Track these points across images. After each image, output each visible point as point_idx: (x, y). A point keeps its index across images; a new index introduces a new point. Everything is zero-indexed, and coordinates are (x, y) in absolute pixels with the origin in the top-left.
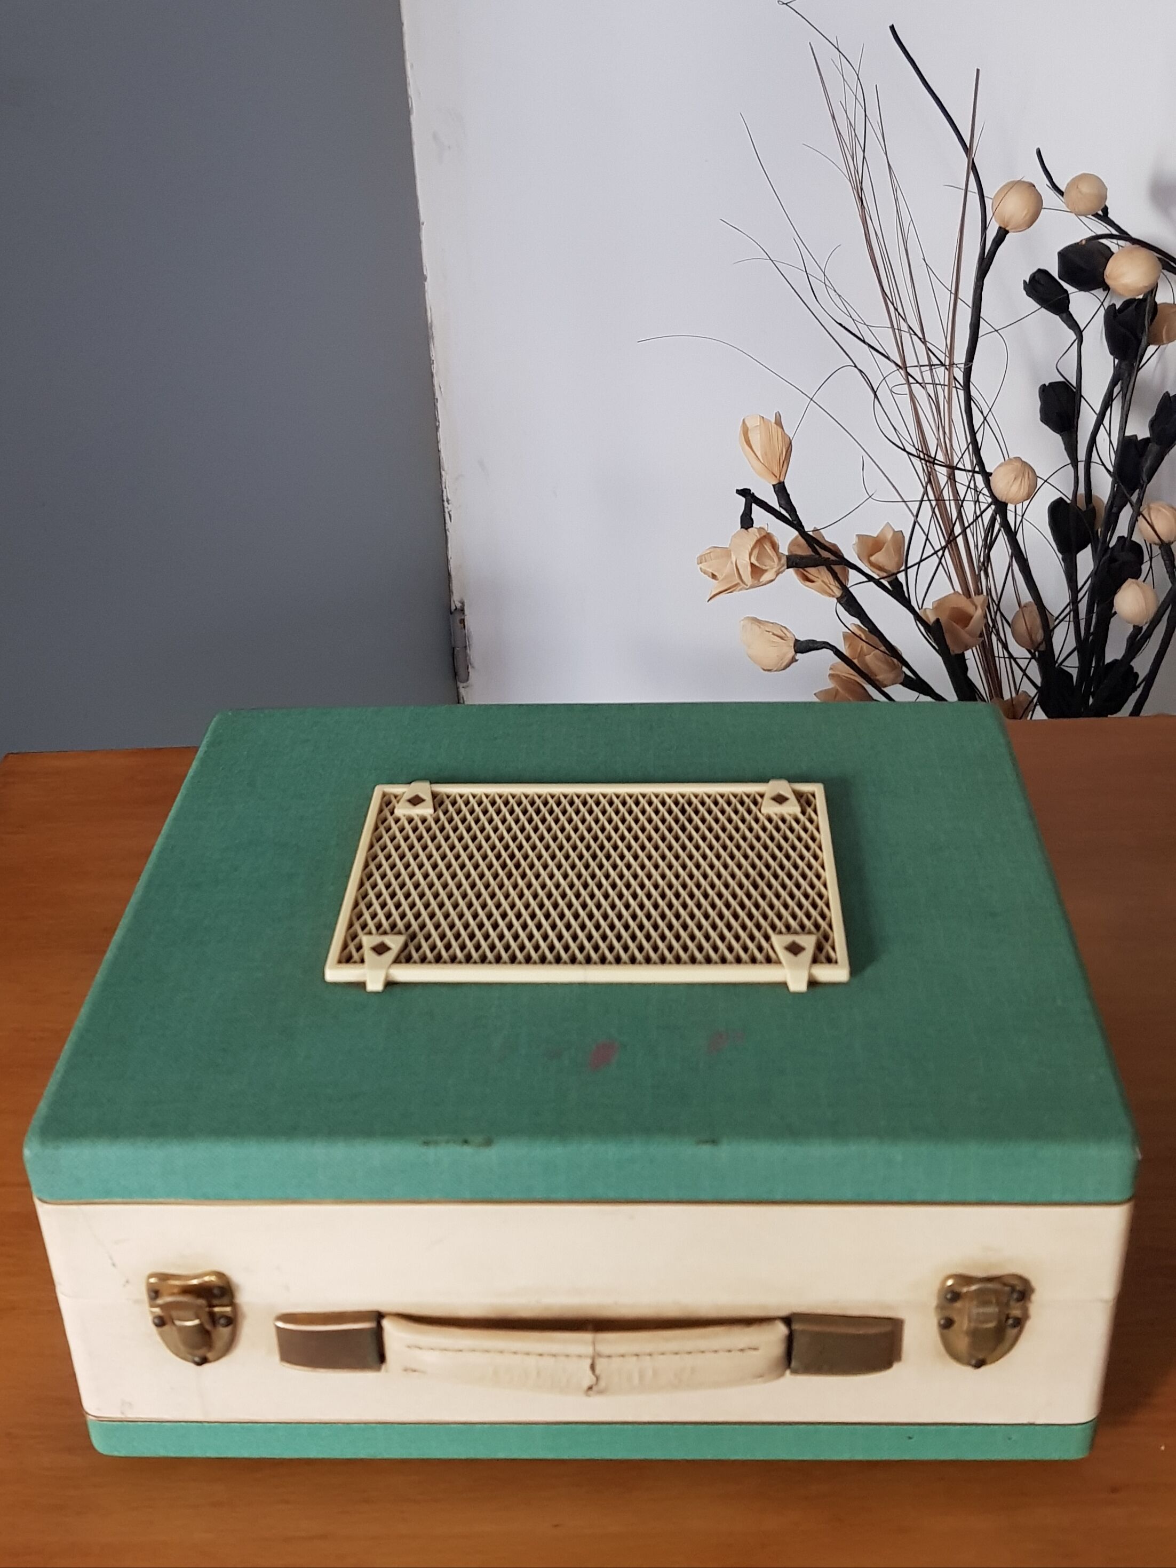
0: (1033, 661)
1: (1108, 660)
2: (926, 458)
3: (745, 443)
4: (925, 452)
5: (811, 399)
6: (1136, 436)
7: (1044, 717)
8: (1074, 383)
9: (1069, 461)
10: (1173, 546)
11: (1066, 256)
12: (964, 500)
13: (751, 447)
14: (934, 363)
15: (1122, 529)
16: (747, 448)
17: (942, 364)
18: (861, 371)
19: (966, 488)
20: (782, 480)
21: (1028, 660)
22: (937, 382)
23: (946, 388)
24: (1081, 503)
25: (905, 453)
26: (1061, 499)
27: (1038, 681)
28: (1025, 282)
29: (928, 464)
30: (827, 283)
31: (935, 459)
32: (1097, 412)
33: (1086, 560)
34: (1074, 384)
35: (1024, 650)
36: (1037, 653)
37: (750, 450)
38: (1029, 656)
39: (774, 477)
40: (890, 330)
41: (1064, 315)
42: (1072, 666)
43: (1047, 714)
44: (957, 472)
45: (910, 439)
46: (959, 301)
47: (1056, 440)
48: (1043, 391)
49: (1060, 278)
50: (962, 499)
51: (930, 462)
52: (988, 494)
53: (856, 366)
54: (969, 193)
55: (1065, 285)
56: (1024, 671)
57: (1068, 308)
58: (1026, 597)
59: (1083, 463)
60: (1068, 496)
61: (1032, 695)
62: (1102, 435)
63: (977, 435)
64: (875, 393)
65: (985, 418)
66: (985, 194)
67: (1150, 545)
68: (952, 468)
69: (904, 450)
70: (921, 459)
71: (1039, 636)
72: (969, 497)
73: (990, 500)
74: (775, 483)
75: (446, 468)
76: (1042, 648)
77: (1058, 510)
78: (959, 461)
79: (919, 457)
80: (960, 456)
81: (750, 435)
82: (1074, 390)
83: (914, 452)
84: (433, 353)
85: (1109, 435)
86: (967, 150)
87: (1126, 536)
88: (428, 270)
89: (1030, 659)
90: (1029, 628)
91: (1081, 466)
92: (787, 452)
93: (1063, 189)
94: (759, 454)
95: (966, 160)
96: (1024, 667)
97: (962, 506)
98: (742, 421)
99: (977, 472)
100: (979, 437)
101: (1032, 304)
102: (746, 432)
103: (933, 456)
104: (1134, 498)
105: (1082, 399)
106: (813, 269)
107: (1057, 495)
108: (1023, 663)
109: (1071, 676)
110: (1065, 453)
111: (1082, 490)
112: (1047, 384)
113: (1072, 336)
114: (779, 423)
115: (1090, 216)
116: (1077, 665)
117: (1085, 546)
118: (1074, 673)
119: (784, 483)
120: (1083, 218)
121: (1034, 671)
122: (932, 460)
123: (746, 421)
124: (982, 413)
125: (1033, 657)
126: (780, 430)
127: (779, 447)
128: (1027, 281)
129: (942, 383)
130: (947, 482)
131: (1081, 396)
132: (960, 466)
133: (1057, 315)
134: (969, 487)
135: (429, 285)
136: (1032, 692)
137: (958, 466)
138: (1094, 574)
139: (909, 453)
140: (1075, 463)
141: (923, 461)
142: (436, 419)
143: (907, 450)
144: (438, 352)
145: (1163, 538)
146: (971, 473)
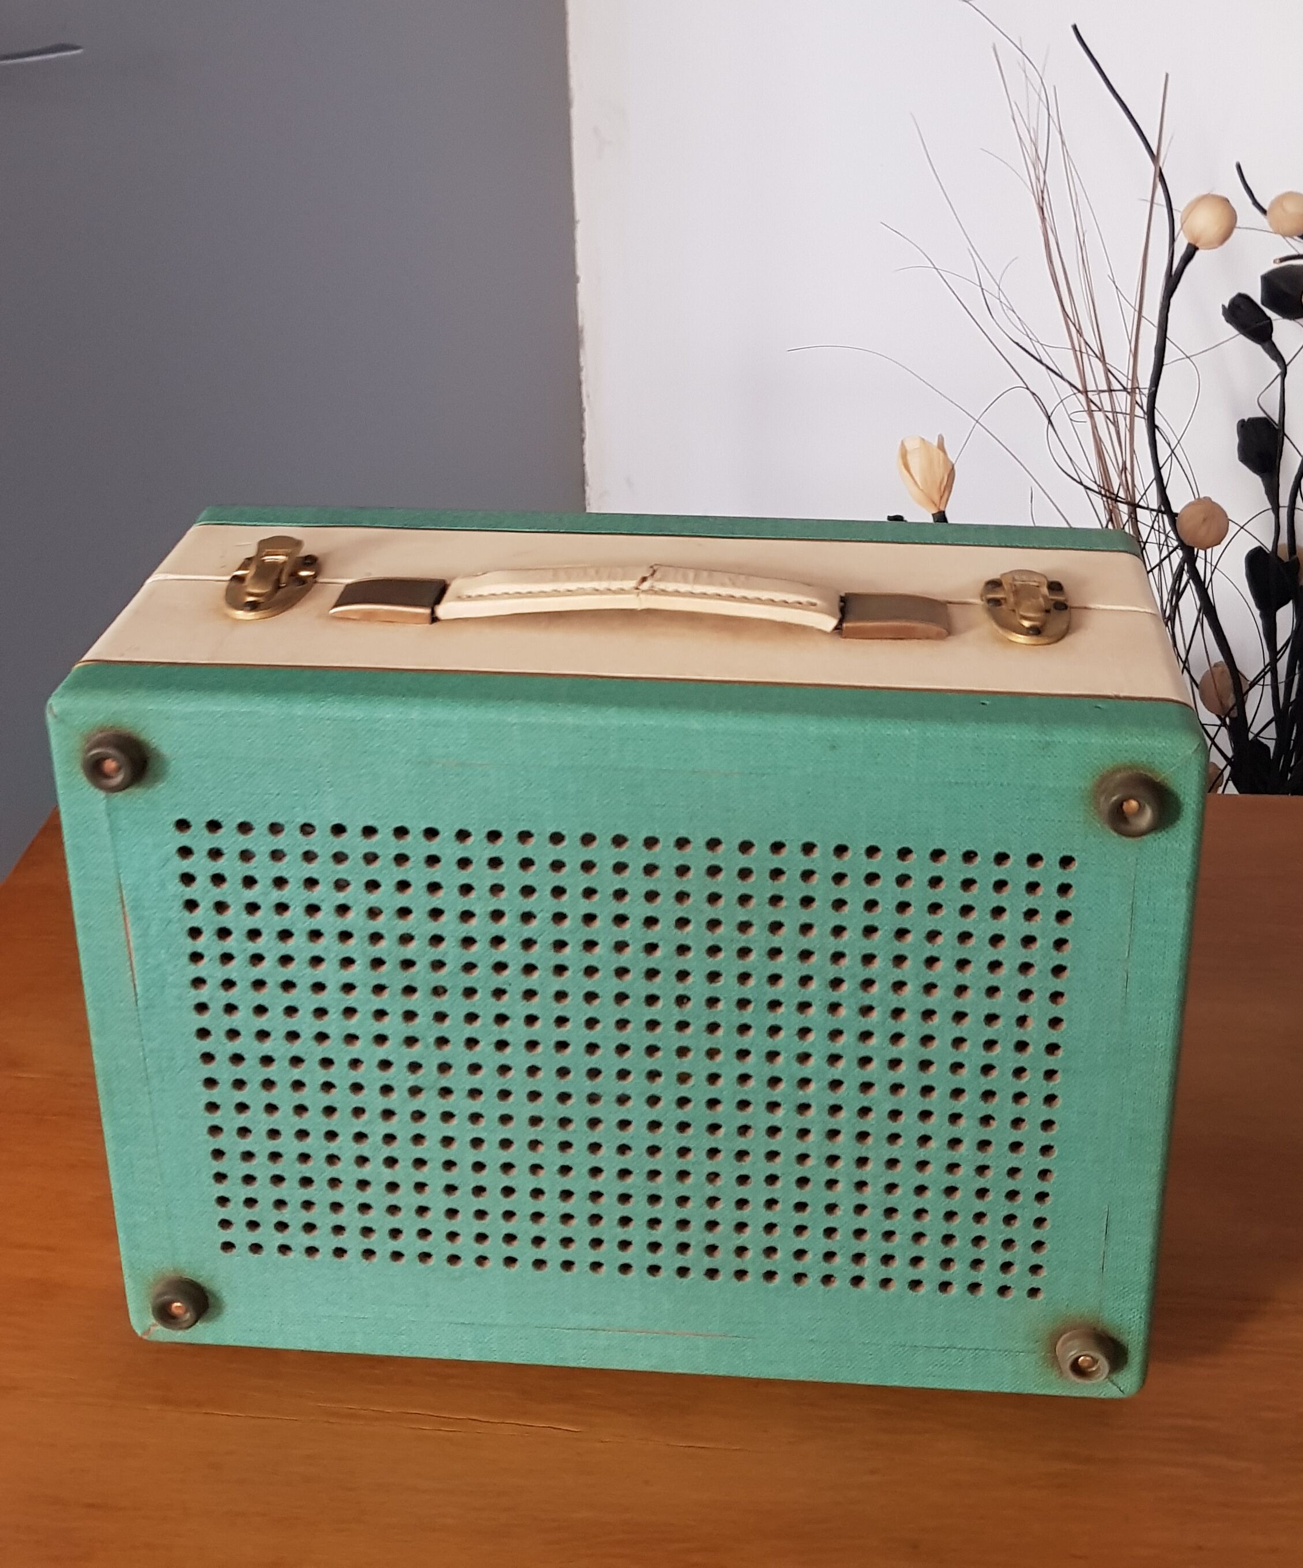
0: (1223, 728)
2: (1108, 494)
3: (903, 467)
4: (1106, 487)
5: (976, 421)
7: (1236, 792)
8: (1276, 418)
9: (1269, 506)
11: (1269, 281)
12: (1146, 542)
13: (908, 470)
14: (1115, 388)
16: (905, 472)
17: (1125, 389)
18: (1033, 394)
19: (1149, 529)
20: (942, 509)
21: (1217, 728)
22: (1118, 410)
23: (1128, 417)
24: (1283, 554)
25: (1082, 487)
26: (1260, 547)
27: (1230, 754)
28: (1223, 306)
29: (1109, 500)
30: (1003, 299)
31: (1117, 496)
33: (1286, 618)
34: (1277, 421)
35: (1214, 716)
36: (1227, 720)
37: (908, 475)
38: (1219, 722)
39: (934, 506)
40: (1071, 352)
41: (1267, 345)
42: (1269, 737)
43: (1238, 791)
44: (1138, 510)
45: (1090, 473)
46: (1143, 319)
47: (1255, 482)
48: (1242, 426)
49: (1263, 304)
50: (1144, 540)
51: (1112, 499)
52: (1174, 537)
53: (1028, 389)
54: (1155, 206)
55: (1269, 313)
56: (1212, 740)
57: (1271, 337)
58: (1217, 656)
59: (1286, 510)
60: (1267, 547)
61: (1222, 767)
63: (1162, 472)
64: (1049, 418)
65: (1173, 451)
66: (1174, 207)
68: (1134, 506)
69: (1081, 483)
70: (1102, 495)
71: (1231, 701)
72: (1152, 539)
73: (1175, 543)
74: (934, 512)
75: (590, 483)
76: (1234, 714)
77: (1256, 561)
78: (1142, 498)
79: (1100, 493)
80: (1142, 492)
81: (909, 457)
82: (1277, 427)
83: (1096, 488)
84: (582, 359)
86: (1154, 158)
88: (581, 271)
89: (1220, 726)
90: (1219, 692)
91: (1284, 513)
92: (949, 476)
93: (1266, 207)
94: (917, 479)
95: (1153, 167)
96: (1212, 735)
97: (1144, 548)
98: (899, 443)
99: (1162, 512)
100: (1165, 473)
101: (1231, 330)
102: (904, 455)
103: (1116, 492)
105: (1285, 438)
106: (989, 284)
107: (1257, 544)
108: (1212, 731)
109: (1267, 748)
110: (1265, 497)
111: (1284, 539)
112: (1246, 419)
113: (1276, 369)
114: (941, 447)
115: (1296, 238)
116: (1275, 736)
117: (1286, 603)
118: (1271, 745)
119: (944, 512)
120: (1288, 239)
121: (1224, 739)
122: (1113, 496)
123: (906, 444)
124: (1169, 445)
125: (1224, 724)
126: (942, 454)
127: (941, 473)
128: (1227, 305)
129: (1124, 411)
130: (1128, 521)
131: (1284, 434)
132: (1142, 503)
133: (1259, 343)
134: (1152, 527)
135: (582, 288)
136: (1221, 763)
137: (1140, 504)
138: (1295, 635)
139: (1086, 488)
140: (1276, 508)
141: (1105, 499)
142: (582, 430)
143: (1084, 483)
144: (588, 358)
146: (1155, 513)
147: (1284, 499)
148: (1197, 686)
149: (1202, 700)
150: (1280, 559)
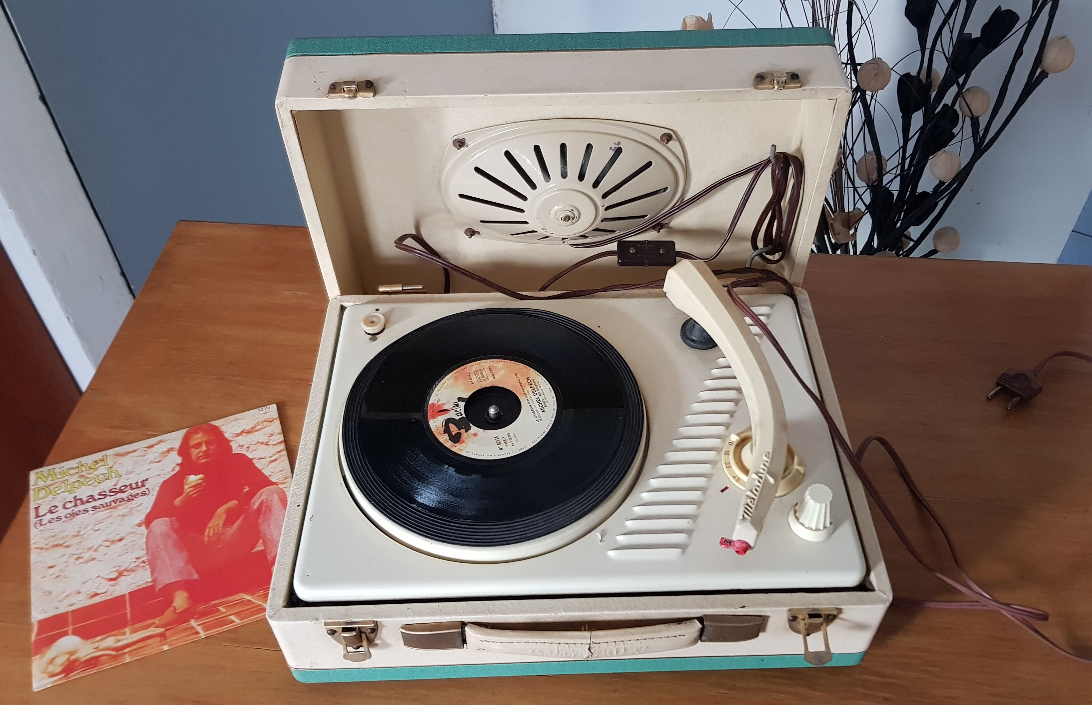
0: (868, 191)
1: (920, 190)
5: (737, 7)
6: (971, 34)
9: (919, 48)
10: (979, 118)
15: (948, 99)
24: (923, 77)
26: (908, 73)
27: (869, 202)
32: (946, 14)
33: (918, 119)
42: (895, 187)
48: (909, 5)
58: (870, 148)
59: (929, 49)
60: (914, 73)
61: (863, 210)
62: (946, 30)
63: (853, 39)
67: (965, 116)
71: (874, 176)
76: (875, 184)
77: (905, 81)
81: (688, 28)
85: (952, 32)
87: (950, 105)
90: (868, 171)
91: (927, 53)
98: (683, 19)
99: (849, 64)
100: (854, 40)
104: (961, 80)
105: (937, 5)
107: (906, 71)
108: (861, 191)
109: (893, 195)
110: (918, 43)
111: (925, 68)
116: (898, 187)
117: (920, 109)
118: (896, 194)
121: (867, 196)
131: (937, 2)
136: (863, 208)
138: (922, 129)
140: (923, 50)
145: (974, 114)
146: (844, 66)
147: (929, 44)
148: (856, 164)
149: (857, 172)
150: (920, 80)
